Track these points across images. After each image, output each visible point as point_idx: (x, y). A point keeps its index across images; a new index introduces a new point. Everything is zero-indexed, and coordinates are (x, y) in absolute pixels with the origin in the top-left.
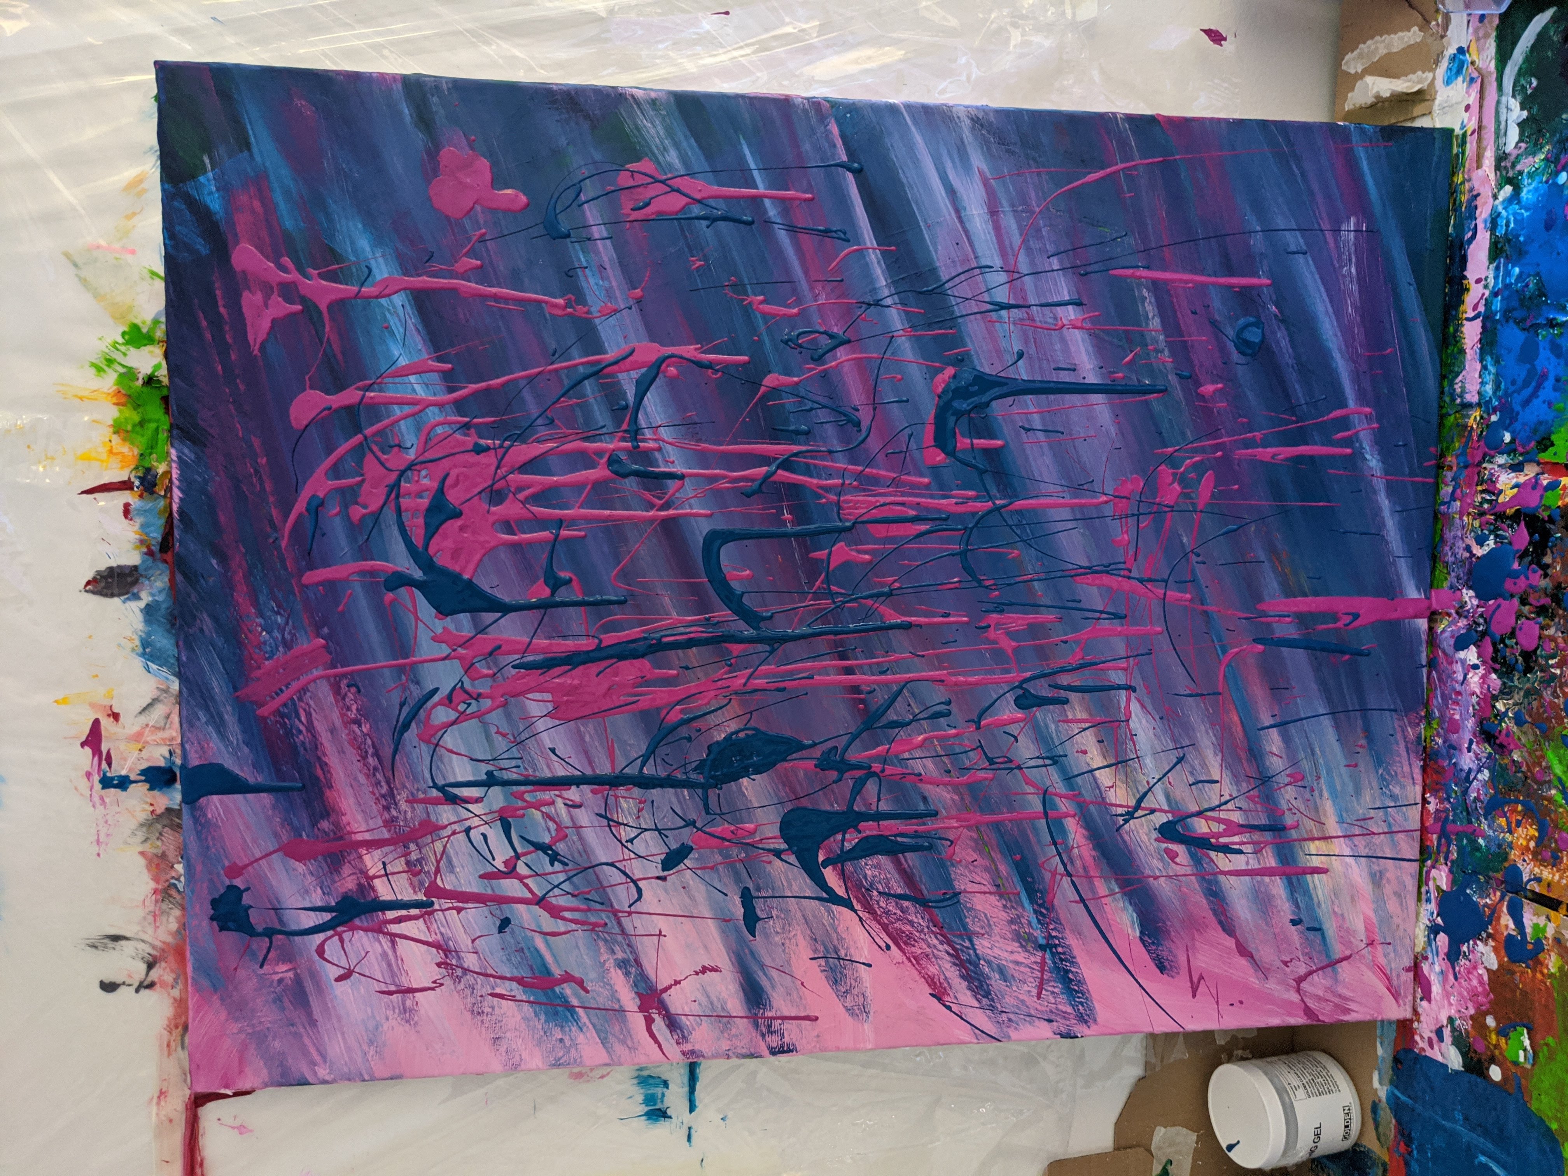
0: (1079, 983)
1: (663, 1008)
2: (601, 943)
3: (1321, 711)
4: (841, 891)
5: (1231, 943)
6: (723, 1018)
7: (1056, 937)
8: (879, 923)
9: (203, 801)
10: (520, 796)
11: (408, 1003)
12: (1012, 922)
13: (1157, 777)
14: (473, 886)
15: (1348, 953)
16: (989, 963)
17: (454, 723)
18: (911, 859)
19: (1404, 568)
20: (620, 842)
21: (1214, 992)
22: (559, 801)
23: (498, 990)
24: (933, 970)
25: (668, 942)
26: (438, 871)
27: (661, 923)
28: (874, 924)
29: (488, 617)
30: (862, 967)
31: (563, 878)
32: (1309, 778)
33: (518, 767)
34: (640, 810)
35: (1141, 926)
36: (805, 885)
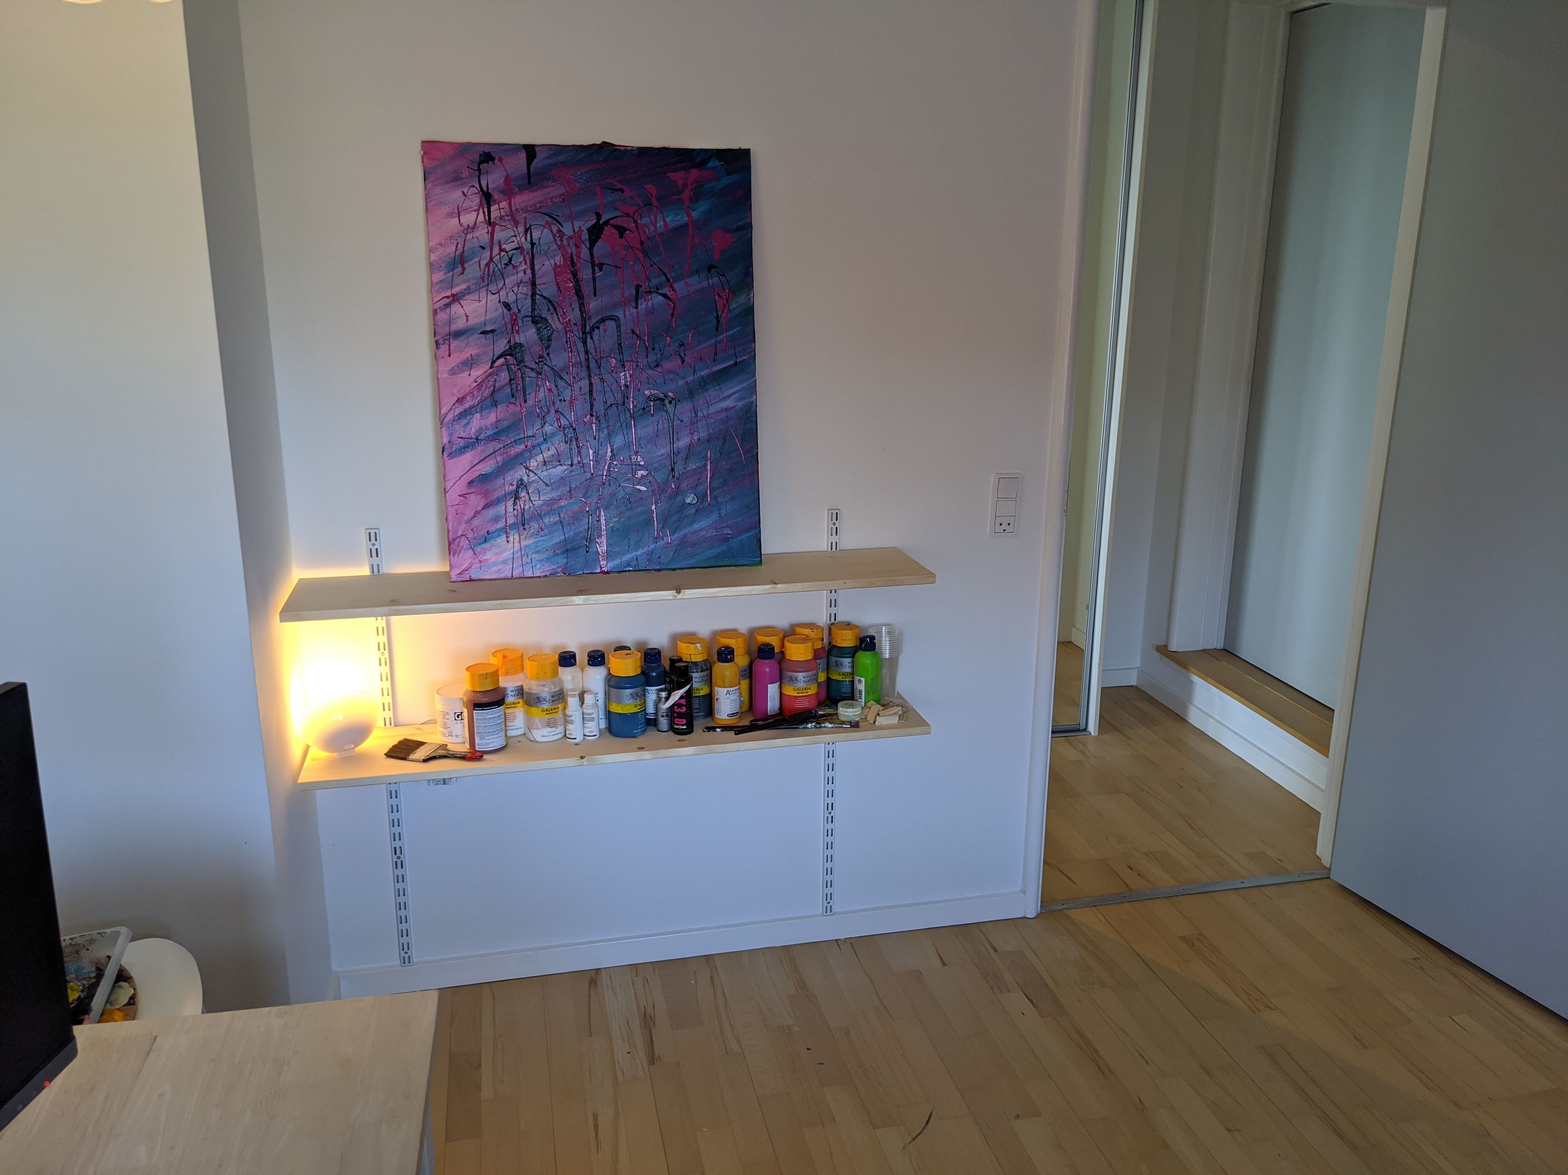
0: (464, 452)
1: (453, 301)
2: (476, 281)
3: (566, 536)
4: (496, 364)
5: (480, 508)
6: (450, 323)
7: (481, 443)
8: (485, 379)
9: (524, 151)
10: (528, 253)
11: (454, 215)
12: (486, 426)
13: (541, 477)
14: (496, 237)
15: (477, 553)
16: (471, 418)
17: (552, 232)
18: (508, 390)
19: (617, 561)
20: (513, 287)
21: (461, 503)
22: (526, 267)
23: (459, 245)
24: (468, 398)
25: (477, 304)
26: (501, 226)
27: (483, 302)
28: (485, 377)
29: (588, 244)
30: (469, 373)
31: (500, 268)
32: (542, 533)
33: (538, 253)
34: (524, 294)
35: (486, 474)
36: (498, 352)
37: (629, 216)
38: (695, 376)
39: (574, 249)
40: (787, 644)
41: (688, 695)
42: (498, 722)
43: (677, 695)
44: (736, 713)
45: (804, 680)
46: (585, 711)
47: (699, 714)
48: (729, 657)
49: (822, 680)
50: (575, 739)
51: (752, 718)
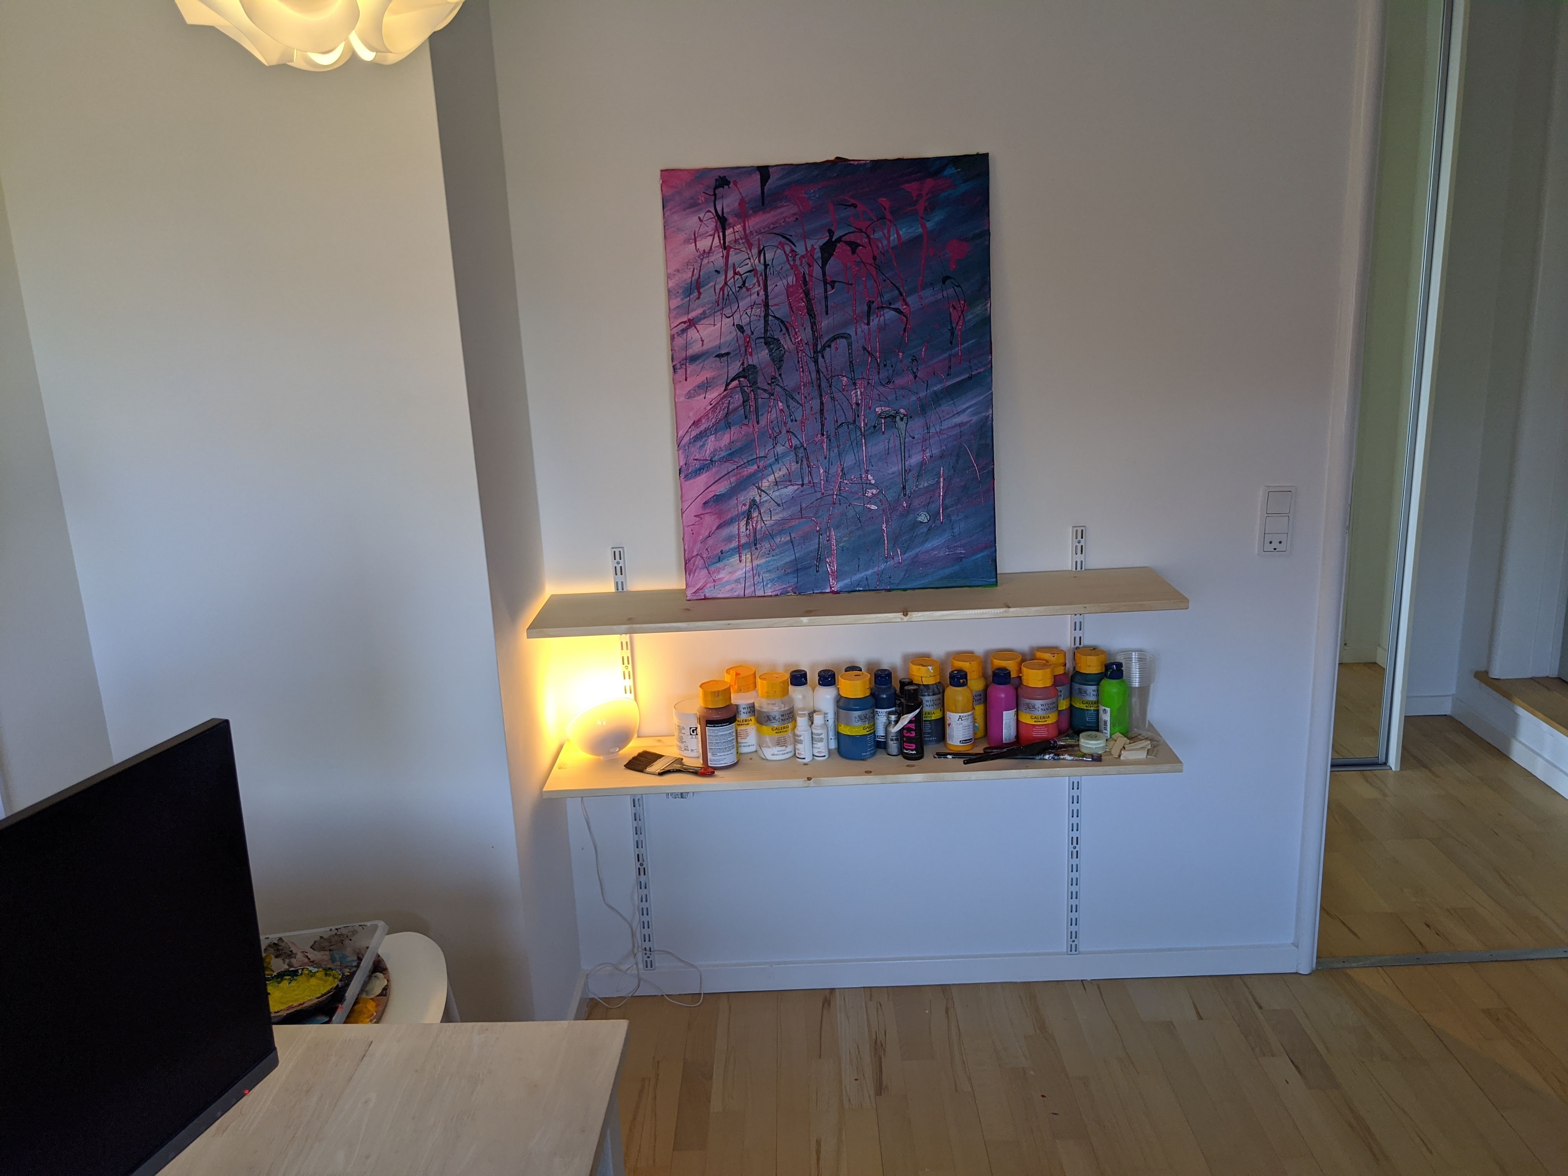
0: (699, 475)
1: (690, 326)
2: (712, 305)
3: (797, 555)
4: (730, 387)
5: (714, 528)
6: (686, 347)
7: (715, 464)
8: (719, 401)
9: (758, 173)
10: (761, 275)
11: (691, 241)
12: (720, 448)
13: (773, 497)
14: (731, 261)
15: (711, 572)
16: (706, 440)
17: (785, 252)
18: (741, 412)
19: (847, 581)
20: (746, 310)
21: (696, 523)
22: (760, 288)
23: (695, 271)
24: (703, 421)
25: (712, 328)
26: (736, 249)
27: (718, 325)
28: (719, 399)
29: (820, 262)
30: (704, 396)
31: (734, 291)
32: (773, 553)
33: (771, 274)
34: (757, 316)
35: (720, 495)
36: (732, 374)
37: (862, 232)
38: (928, 391)
39: (806, 268)
40: (1024, 669)
41: (918, 719)
42: (729, 739)
43: (906, 719)
44: (969, 740)
45: (1042, 707)
46: (814, 731)
47: (931, 739)
48: (961, 681)
49: (1064, 708)
50: (804, 758)
51: (987, 746)
